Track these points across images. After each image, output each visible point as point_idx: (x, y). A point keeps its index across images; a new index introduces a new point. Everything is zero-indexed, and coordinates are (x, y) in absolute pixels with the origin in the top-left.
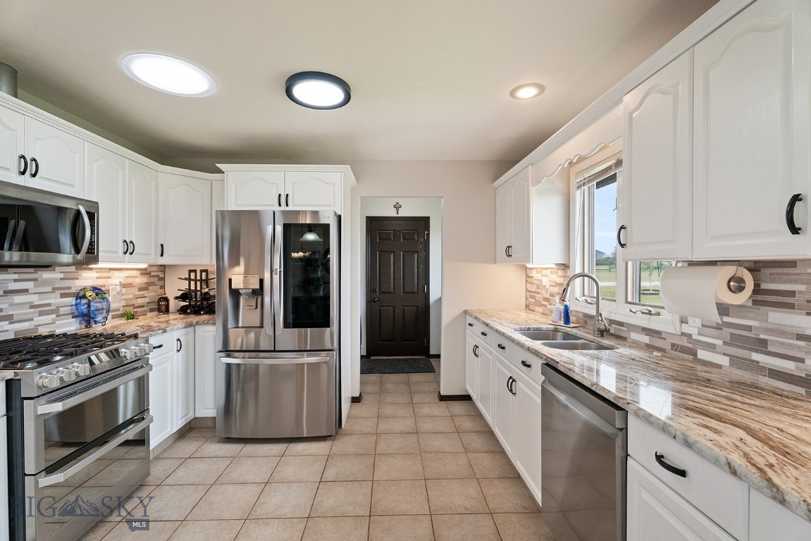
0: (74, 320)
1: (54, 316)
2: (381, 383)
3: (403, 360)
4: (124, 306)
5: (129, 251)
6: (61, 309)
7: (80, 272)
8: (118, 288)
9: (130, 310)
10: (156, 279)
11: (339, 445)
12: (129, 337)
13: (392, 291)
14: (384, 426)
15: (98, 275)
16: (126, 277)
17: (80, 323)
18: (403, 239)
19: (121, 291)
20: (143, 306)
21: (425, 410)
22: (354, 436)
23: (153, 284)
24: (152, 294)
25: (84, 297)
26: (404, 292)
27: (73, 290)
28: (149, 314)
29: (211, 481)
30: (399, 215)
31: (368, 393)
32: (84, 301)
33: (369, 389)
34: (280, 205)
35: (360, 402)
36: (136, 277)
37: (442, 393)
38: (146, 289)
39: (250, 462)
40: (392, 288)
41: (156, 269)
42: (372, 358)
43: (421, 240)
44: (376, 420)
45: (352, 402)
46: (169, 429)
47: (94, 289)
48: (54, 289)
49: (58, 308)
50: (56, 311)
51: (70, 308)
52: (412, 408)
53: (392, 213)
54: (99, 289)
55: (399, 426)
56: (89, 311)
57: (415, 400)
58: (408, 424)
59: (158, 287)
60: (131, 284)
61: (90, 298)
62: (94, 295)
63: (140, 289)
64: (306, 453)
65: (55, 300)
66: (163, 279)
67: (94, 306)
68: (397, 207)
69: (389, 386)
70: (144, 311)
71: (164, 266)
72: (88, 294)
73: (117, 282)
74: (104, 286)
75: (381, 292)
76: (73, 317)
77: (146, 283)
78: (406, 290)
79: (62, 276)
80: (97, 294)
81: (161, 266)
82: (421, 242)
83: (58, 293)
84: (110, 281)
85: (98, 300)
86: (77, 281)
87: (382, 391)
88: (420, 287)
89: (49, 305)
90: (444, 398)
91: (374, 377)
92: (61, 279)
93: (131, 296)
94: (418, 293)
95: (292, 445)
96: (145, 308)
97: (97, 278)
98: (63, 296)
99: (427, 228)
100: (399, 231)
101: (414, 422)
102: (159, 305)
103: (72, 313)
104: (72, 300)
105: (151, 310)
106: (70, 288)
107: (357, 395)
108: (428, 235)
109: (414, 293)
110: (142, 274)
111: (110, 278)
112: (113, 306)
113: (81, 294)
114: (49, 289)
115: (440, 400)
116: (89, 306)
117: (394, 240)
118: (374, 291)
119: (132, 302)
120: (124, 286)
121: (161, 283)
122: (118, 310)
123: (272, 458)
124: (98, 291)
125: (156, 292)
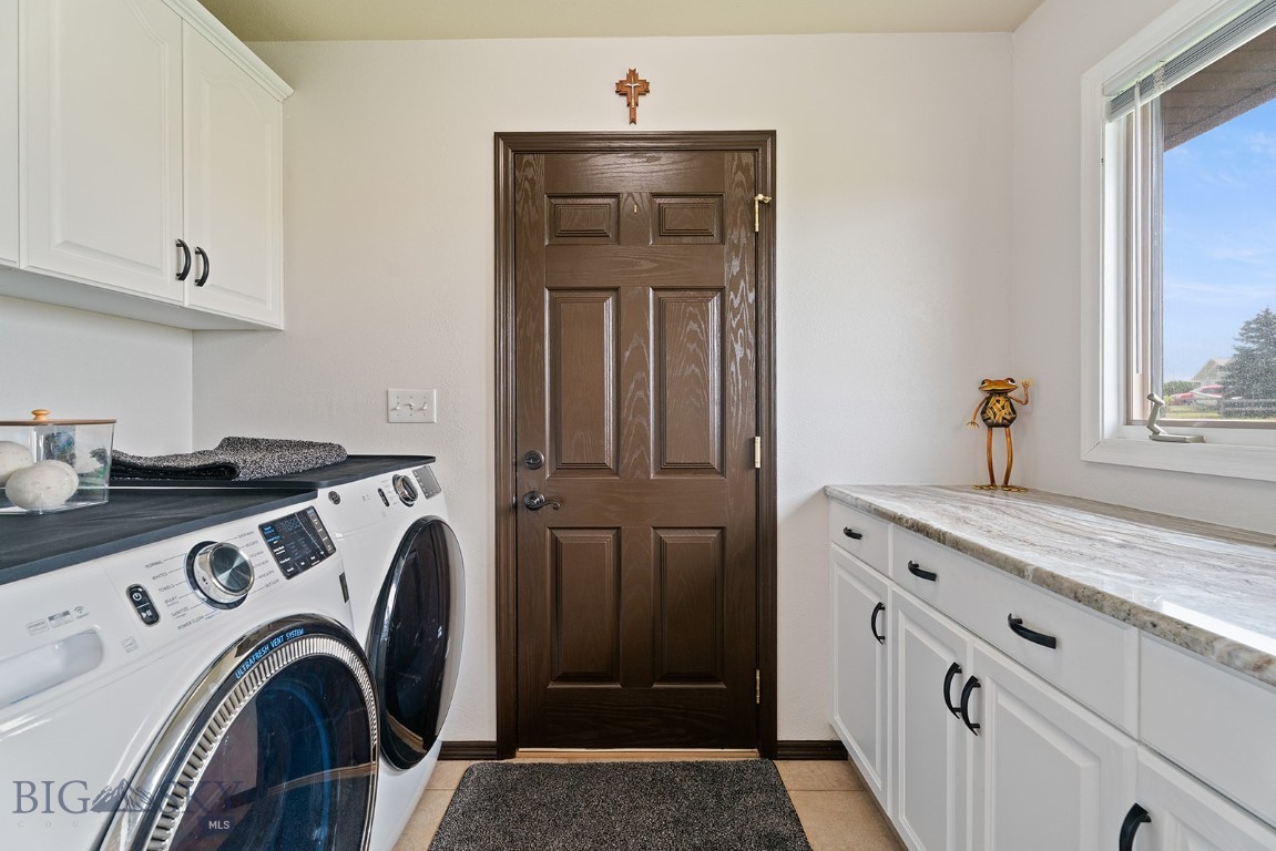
13: (609, 461)
18: (661, 232)
26: (664, 468)
30: (639, 128)
40: (609, 445)
42: (523, 755)
43: (738, 235)
68: (632, 88)
75: (562, 468)
78: (672, 457)
82: (736, 247)
88: (735, 447)
94: (722, 472)
99: (763, 179)
108: (769, 209)
109: (705, 468)
117: (617, 238)
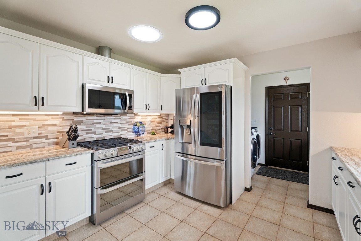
0: (133, 133)
1: (126, 132)
2: (268, 183)
3: (290, 172)
4: (151, 130)
5: (148, 108)
6: (129, 129)
7: (135, 116)
8: (149, 122)
9: (154, 131)
10: (164, 120)
11: (227, 215)
12: (139, 142)
13: (282, 129)
14: (257, 212)
15: (142, 117)
16: (153, 118)
17: (135, 135)
18: (291, 98)
19: (150, 123)
20: (159, 130)
21: (292, 211)
22: (237, 212)
23: (164, 121)
24: (163, 125)
25: (136, 125)
26: (291, 131)
27: (133, 123)
28: (162, 133)
29: (163, 210)
30: (288, 84)
31: (257, 187)
32: (136, 127)
33: (259, 185)
34: (202, 85)
35: (249, 192)
36: (157, 118)
37: (310, 203)
38: (161, 123)
39: (181, 207)
40: (282, 127)
41: (165, 115)
42: (269, 166)
44: (254, 206)
45: (245, 190)
46: (158, 181)
47: (140, 122)
48: (127, 122)
49: (128, 129)
50: (127, 130)
51: (132, 129)
52: (282, 206)
53: (283, 83)
54: (142, 123)
55: (268, 215)
56: (138, 130)
57: (287, 201)
58: (276, 217)
59: (166, 122)
60: (155, 121)
61: (138, 126)
62: (140, 125)
63: (158, 123)
64: (207, 212)
65: (127, 126)
66: (168, 119)
67: (140, 129)
68: (286, 79)
69: (273, 186)
70: (160, 132)
71: (168, 114)
72: (138, 124)
73: (149, 120)
74: (144, 122)
75: (275, 130)
76: (133, 132)
77: (160, 121)
78: (292, 129)
79: (129, 117)
80: (141, 125)
81: (167, 114)
82: (304, 100)
83: (128, 124)
84: (146, 120)
85: (141, 127)
86: (134, 119)
87: (267, 188)
88: (304, 128)
89: (125, 128)
90: (310, 206)
91: (265, 179)
92: (129, 119)
93: (155, 126)
94: (302, 132)
95: (203, 205)
96: (160, 131)
97: (142, 118)
98: (129, 125)
99: (309, 90)
100: (288, 94)
101: (280, 216)
102: (165, 130)
103: (132, 131)
104: (132, 126)
105: (162, 132)
106: (132, 122)
107: (248, 187)
108: (309, 94)
109: (298, 131)
110: (159, 117)
111: (146, 118)
112: (147, 129)
113: (135, 124)
114: (125, 122)
115: (308, 207)
116: (138, 129)
117: (284, 99)
118: (271, 129)
119: (155, 128)
120: (152, 122)
121: (167, 121)
122: (149, 131)
123: (191, 209)
124: (141, 123)
125: (165, 124)
